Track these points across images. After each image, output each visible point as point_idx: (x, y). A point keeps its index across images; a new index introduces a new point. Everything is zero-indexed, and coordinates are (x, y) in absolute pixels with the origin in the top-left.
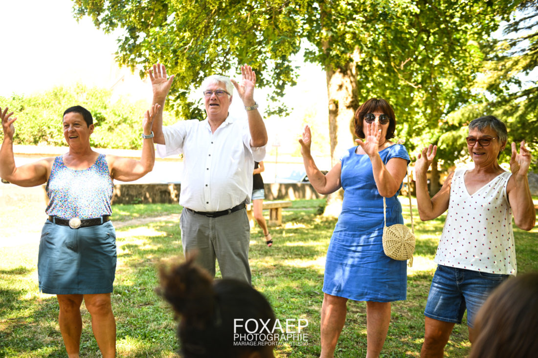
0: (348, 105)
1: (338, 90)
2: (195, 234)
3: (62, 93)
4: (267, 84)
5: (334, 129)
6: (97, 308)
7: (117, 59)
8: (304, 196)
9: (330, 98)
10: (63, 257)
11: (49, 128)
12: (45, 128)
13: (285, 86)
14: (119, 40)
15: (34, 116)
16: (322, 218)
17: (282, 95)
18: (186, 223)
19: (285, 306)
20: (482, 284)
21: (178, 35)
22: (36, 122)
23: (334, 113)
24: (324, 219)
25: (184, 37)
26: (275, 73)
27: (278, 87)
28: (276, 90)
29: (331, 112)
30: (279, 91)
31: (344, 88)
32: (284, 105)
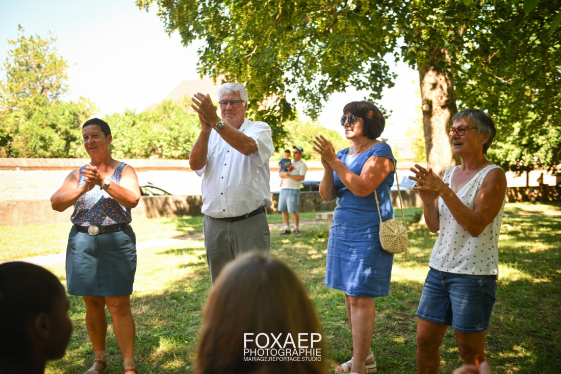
0: (443, 104)
1: (431, 89)
2: (215, 238)
3: (171, 106)
4: (364, 87)
5: (428, 131)
6: (116, 309)
7: (198, 71)
8: (414, 204)
9: (424, 98)
10: (84, 262)
11: (159, 141)
12: (155, 142)
13: (383, 88)
14: (200, 52)
15: (144, 131)
16: (416, 226)
17: (380, 98)
18: (207, 227)
19: (327, 313)
20: (462, 283)
21: (242, 44)
22: (146, 136)
23: (428, 114)
24: (419, 227)
25: (248, 45)
26: (372, 75)
27: (375, 89)
28: (373, 92)
29: (425, 113)
30: (376, 93)
31: (438, 86)
32: (382, 107)
